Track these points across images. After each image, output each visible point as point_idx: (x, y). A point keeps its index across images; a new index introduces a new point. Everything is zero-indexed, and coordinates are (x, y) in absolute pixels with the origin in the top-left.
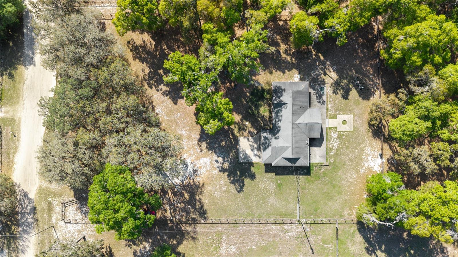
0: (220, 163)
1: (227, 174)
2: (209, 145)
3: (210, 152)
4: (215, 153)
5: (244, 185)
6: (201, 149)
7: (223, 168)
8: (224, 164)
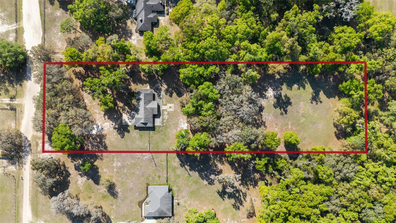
0: (114, 125)
1: (117, 130)
2: (108, 117)
3: (109, 120)
4: (111, 121)
5: (124, 135)
6: (105, 119)
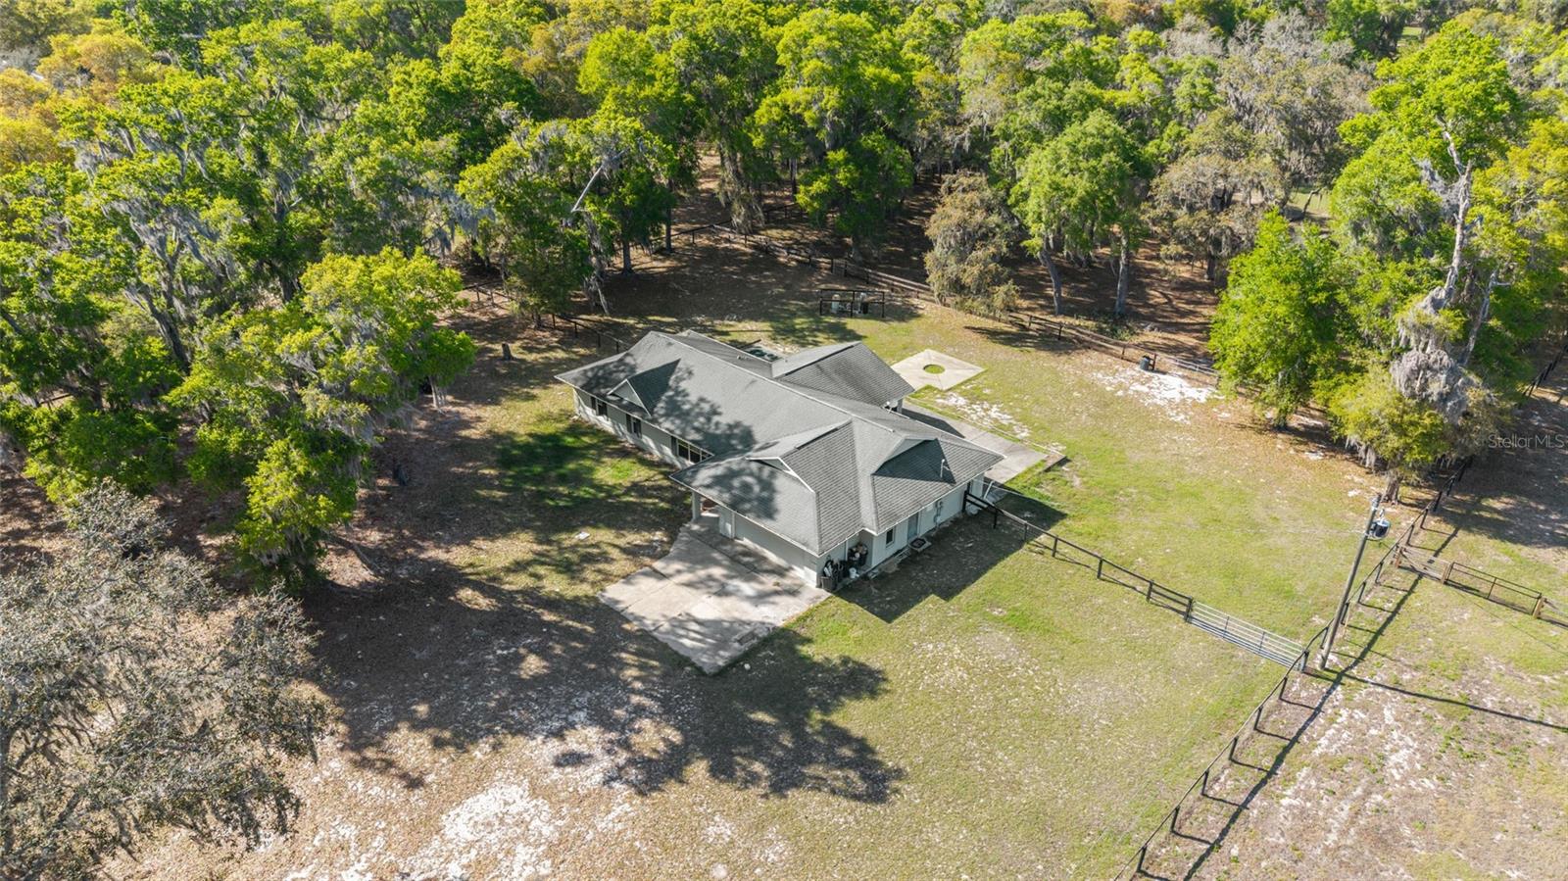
0: (597, 751)
2: (442, 727)
4: (521, 730)
6: (404, 776)
7: (646, 764)
8: (635, 739)
